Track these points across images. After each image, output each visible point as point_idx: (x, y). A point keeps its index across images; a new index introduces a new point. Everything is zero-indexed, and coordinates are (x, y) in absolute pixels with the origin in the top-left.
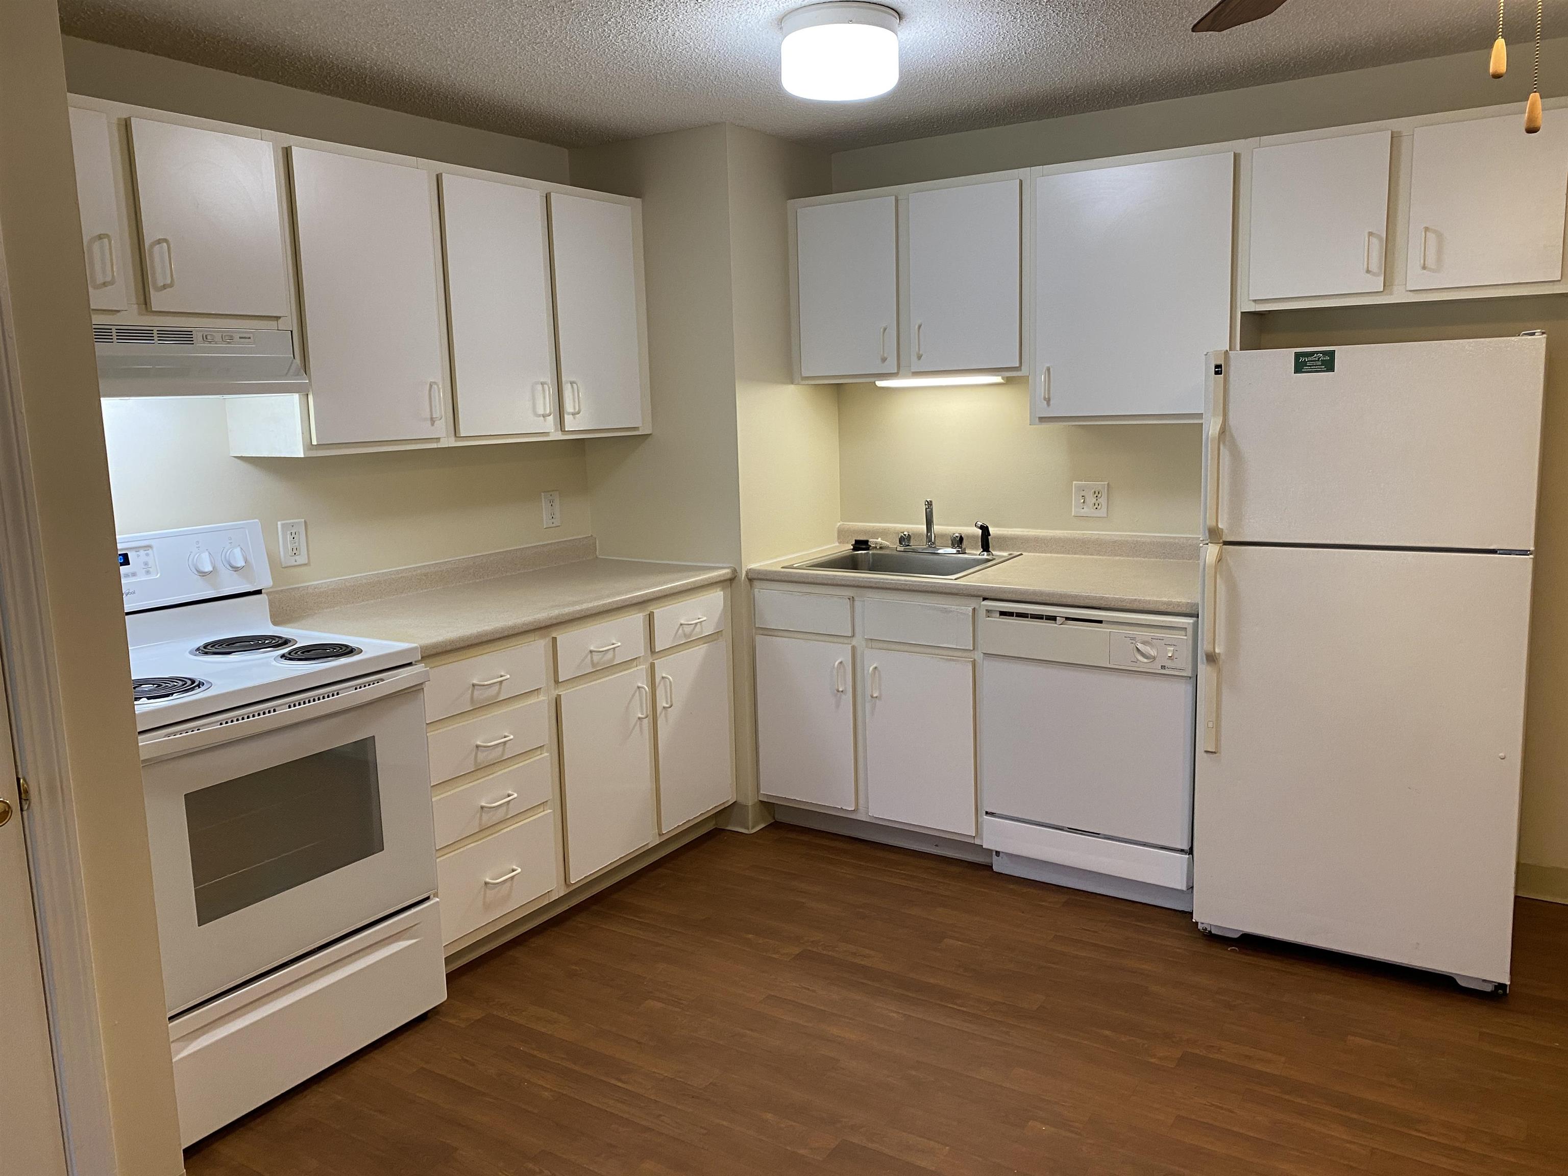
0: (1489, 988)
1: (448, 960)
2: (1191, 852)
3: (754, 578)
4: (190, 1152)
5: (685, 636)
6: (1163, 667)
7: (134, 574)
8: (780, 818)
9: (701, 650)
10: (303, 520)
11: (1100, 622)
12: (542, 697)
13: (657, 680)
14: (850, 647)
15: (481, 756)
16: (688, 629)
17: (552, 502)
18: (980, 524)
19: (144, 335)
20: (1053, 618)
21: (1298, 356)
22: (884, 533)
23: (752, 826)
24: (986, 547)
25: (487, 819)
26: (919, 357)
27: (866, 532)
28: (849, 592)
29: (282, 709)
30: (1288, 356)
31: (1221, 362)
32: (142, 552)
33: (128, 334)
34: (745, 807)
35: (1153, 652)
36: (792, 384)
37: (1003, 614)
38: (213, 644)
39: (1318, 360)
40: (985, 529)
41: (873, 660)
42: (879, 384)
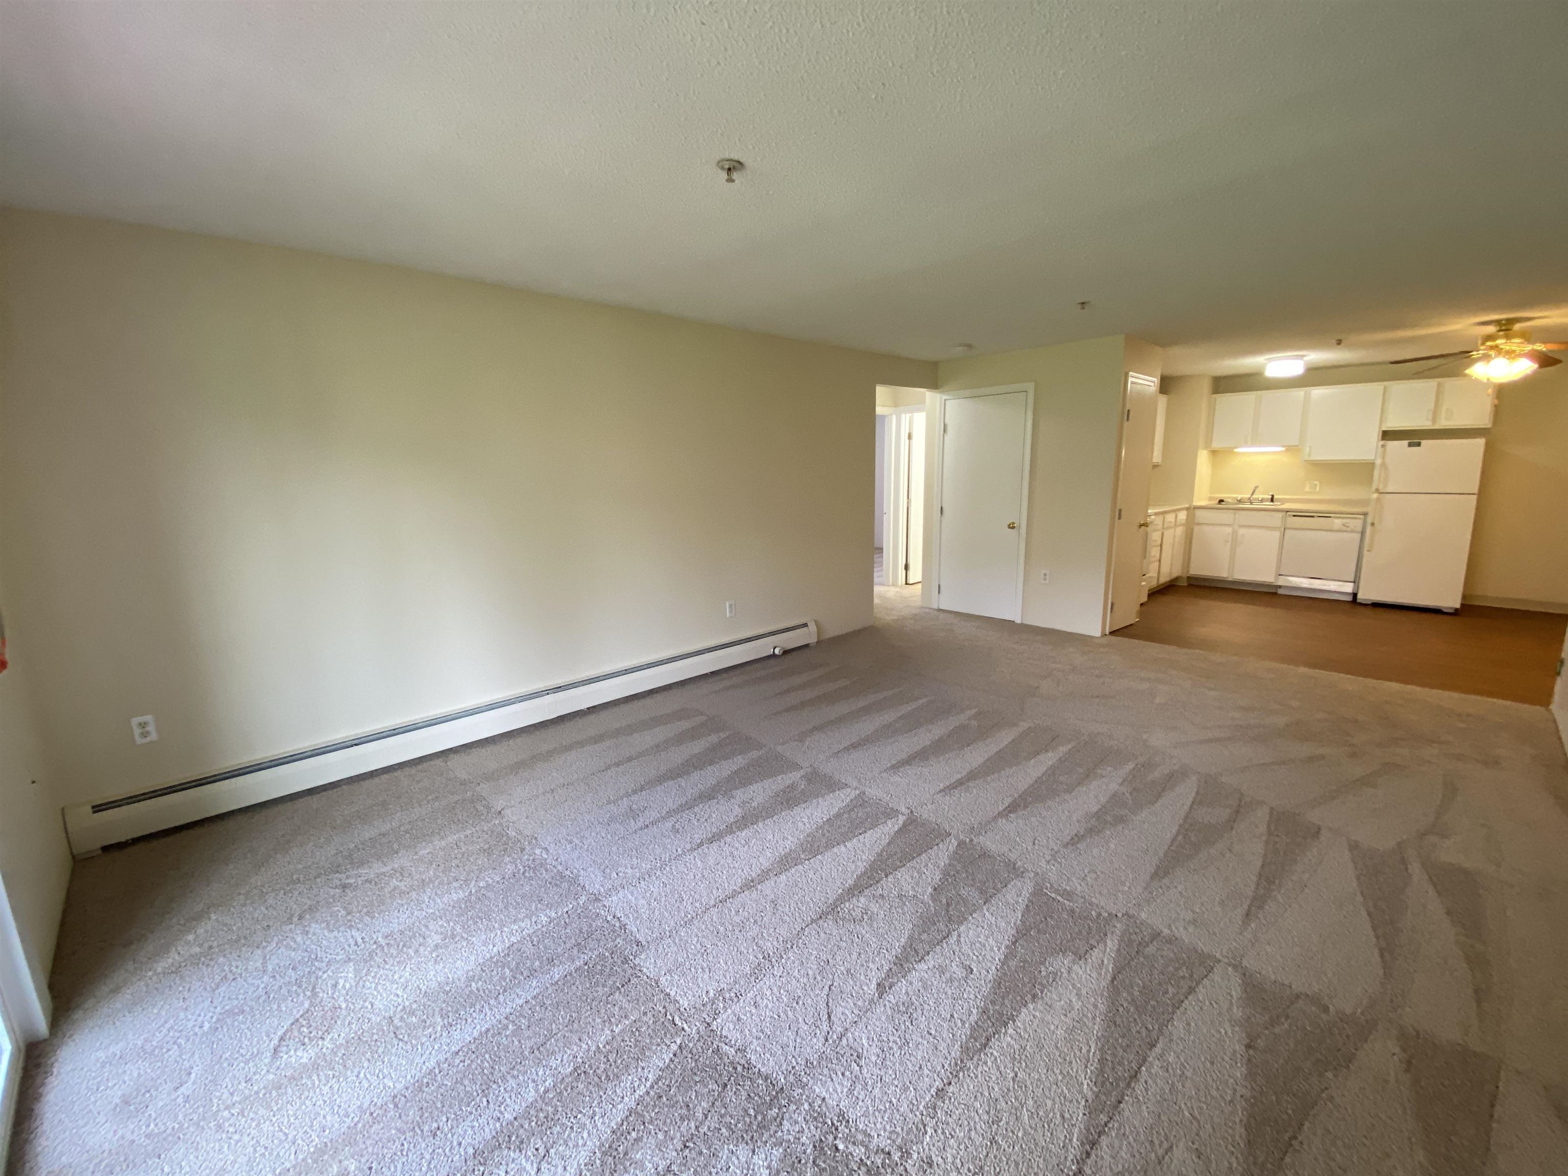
0: (1453, 611)
1: (1149, 590)
2: (1354, 581)
3: (1196, 507)
4: (1142, 604)
6: (1352, 529)
8: (1192, 583)
9: (1181, 527)
11: (1330, 517)
14: (1232, 528)
18: (1270, 494)
20: (1313, 517)
21: (1409, 442)
22: (1229, 498)
23: (1185, 583)
24: (1272, 501)
26: (1260, 442)
27: (1222, 497)
30: (1406, 443)
31: (1376, 445)
34: (1182, 577)
35: (1349, 525)
36: (1206, 450)
37: (1294, 516)
40: (1272, 496)
41: (1242, 531)
42: (1236, 450)
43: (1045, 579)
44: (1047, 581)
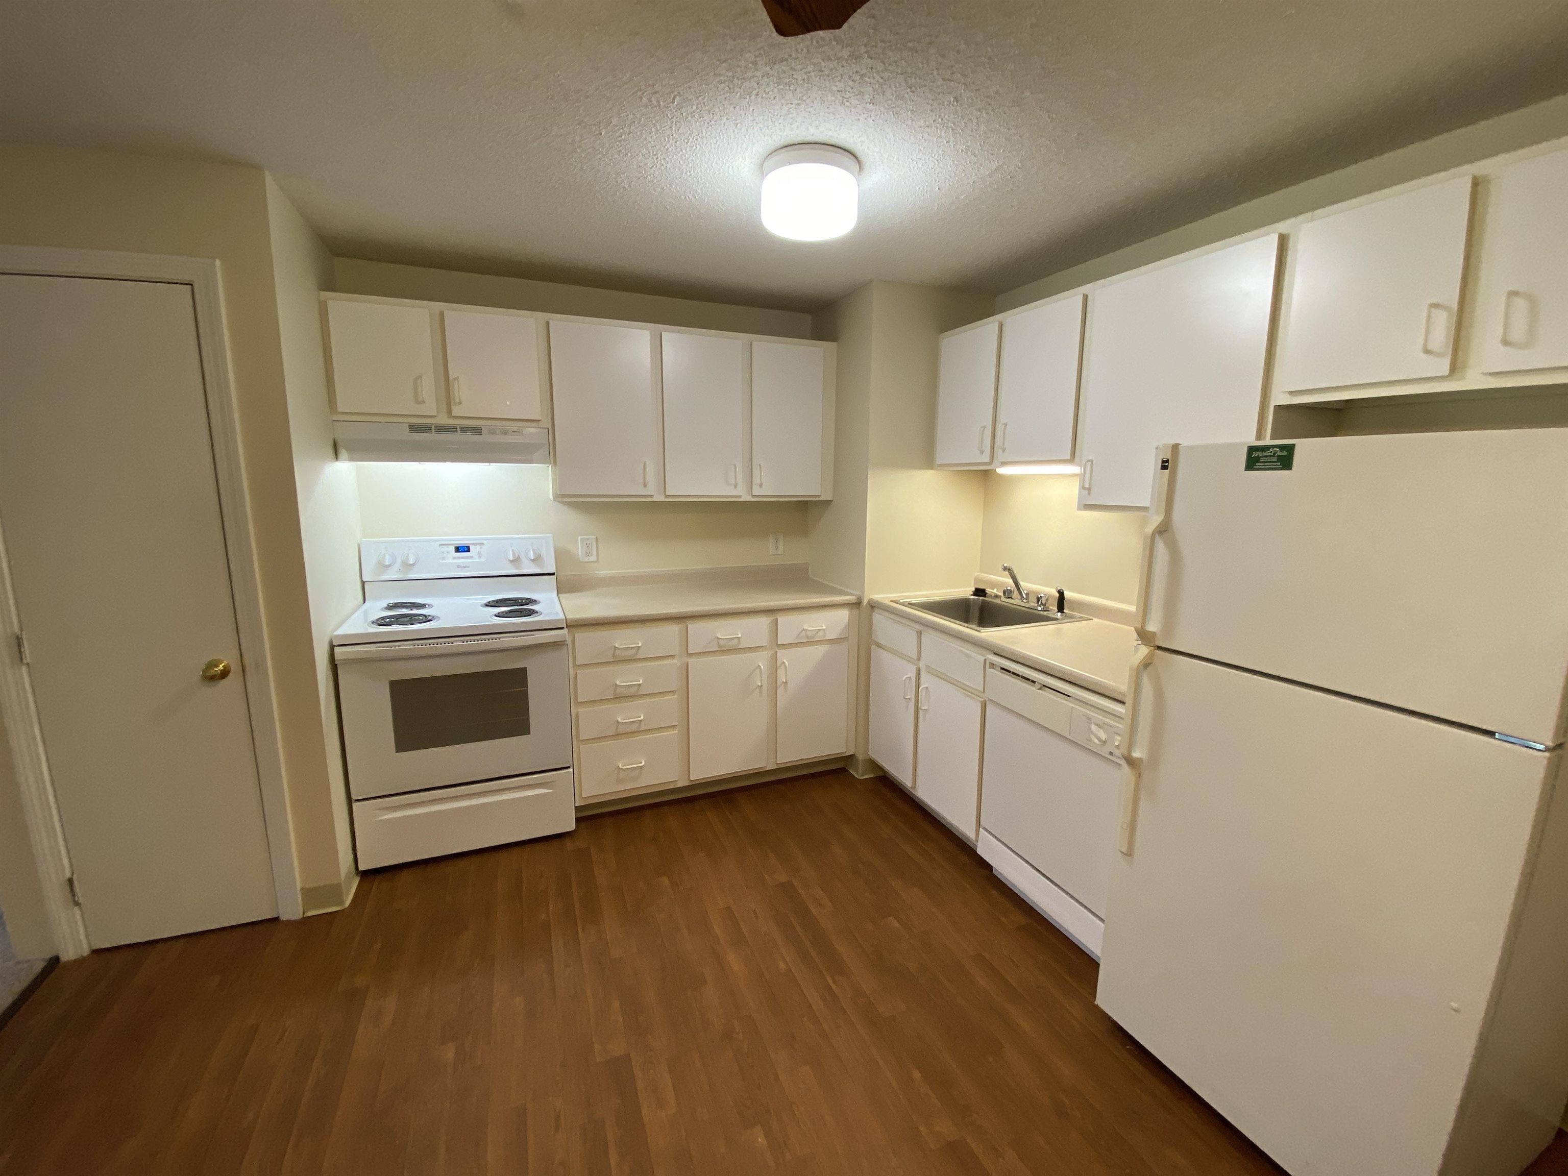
3: (873, 606)
5: (807, 637)
6: (1111, 753)
7: (471, 557)
9: (822, 649)
10: (594, 537)
12: (675, 661)
13: (779, 663)
14: (916, 669)
15: (619, 690)
16: (810, 634)
17: (777, 540)
18: (1058, 588)
19: (452, 429)
20: (1033, 681)
21: (1251, 450)
22: (1001, 586)
24: (1061, 608)
25: (621, 729)
26: (1004, 450)
27: (991, 583)
28: (918, 627)
29: (458, 643)
31: (1168, 456)
32: (478, 547)
33: (441, 429)
34: (857, 759)
36: (932, 469)
37: (1004, 669)
38: (497, 601)
39: (1274, 456)
40: (1061, 593)
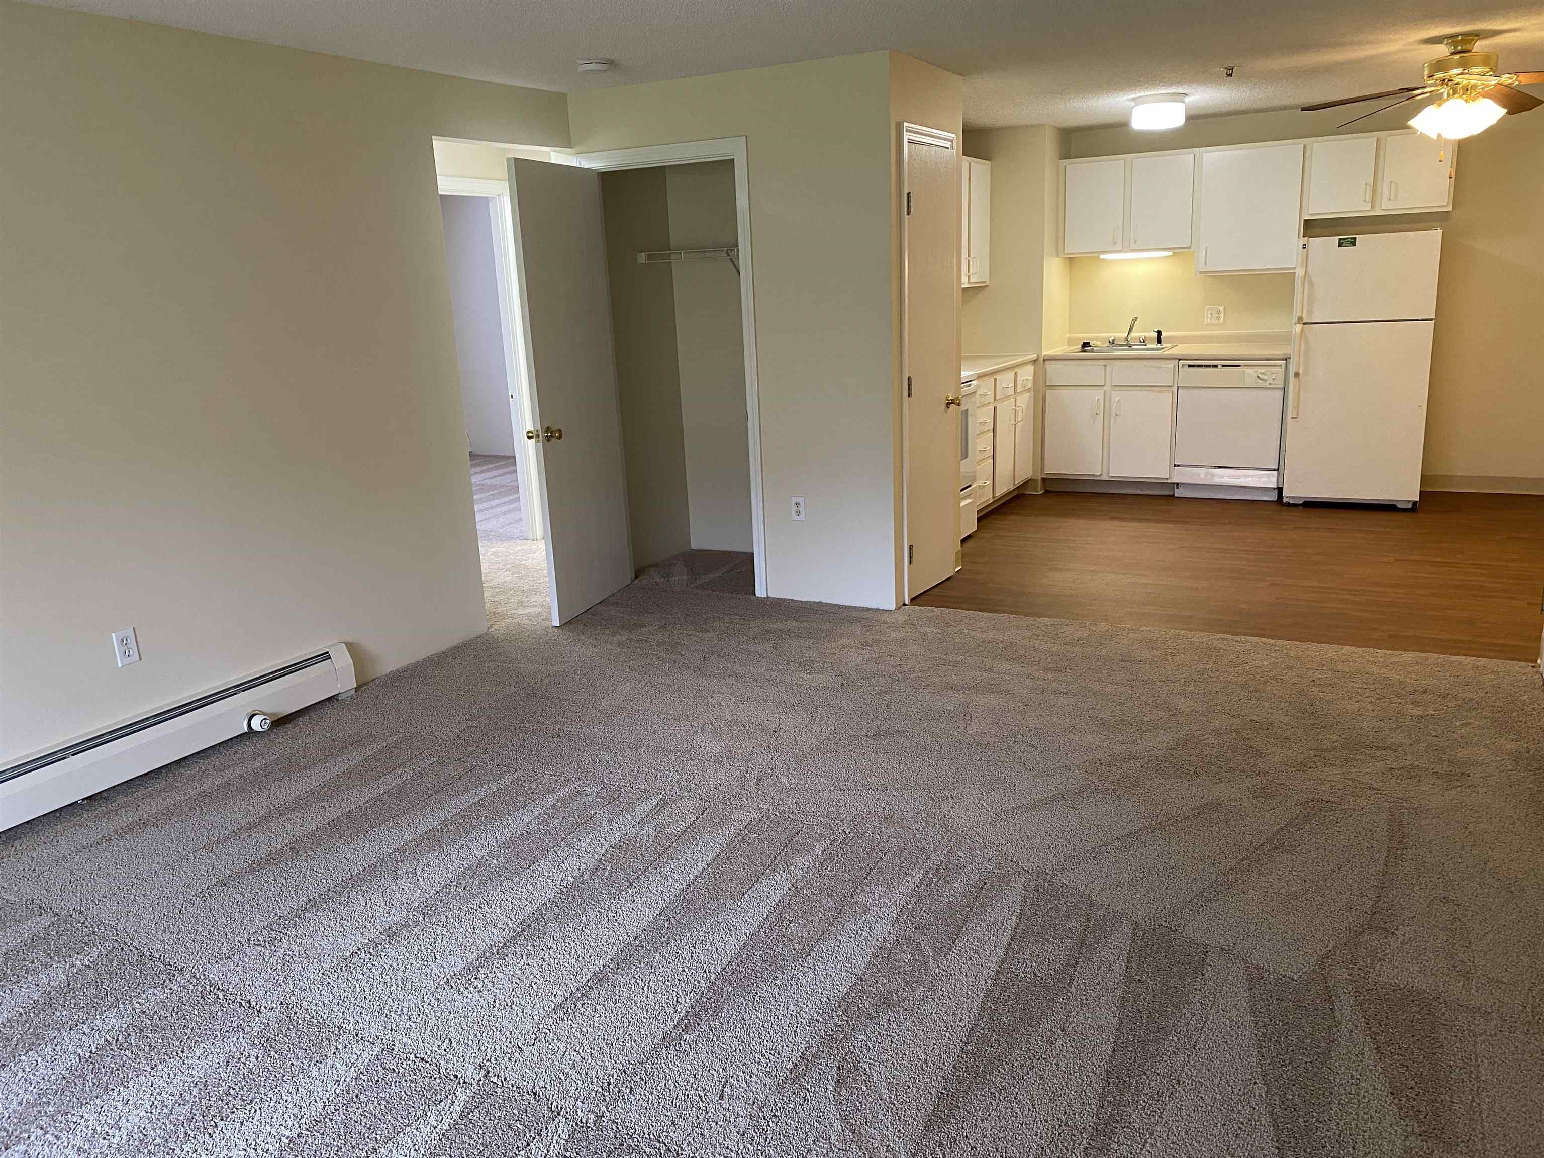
0: (1410, 506)
1: (978, 512)
2: (1278, 470)
3: (1047, 359)
5: (1024, 386)
6: (1270, 384)
9: (1029, 393)
11: (1240, 366)
12: (992, 404)
13: (1017, 407)
14: (1103, 392)
15: (981, 427)
16: (1025, 383)
18: (1156, 330)
20: (1216, 366)
21: (1340, 239)
22: (1097, 339)
23: (1039, 491)
26: (1135, 242)
27: (1086, 339)
30: (1335, 239)
31: (1306, 243)
34: (1035, 480)
35: (1266, 378)
36: (1058, 257)
37: (1190, 366)
40: (1159, 333)
41: (1116, 396)
42: (1102, 257)
43: (798, 513)
44: (802, 517)
